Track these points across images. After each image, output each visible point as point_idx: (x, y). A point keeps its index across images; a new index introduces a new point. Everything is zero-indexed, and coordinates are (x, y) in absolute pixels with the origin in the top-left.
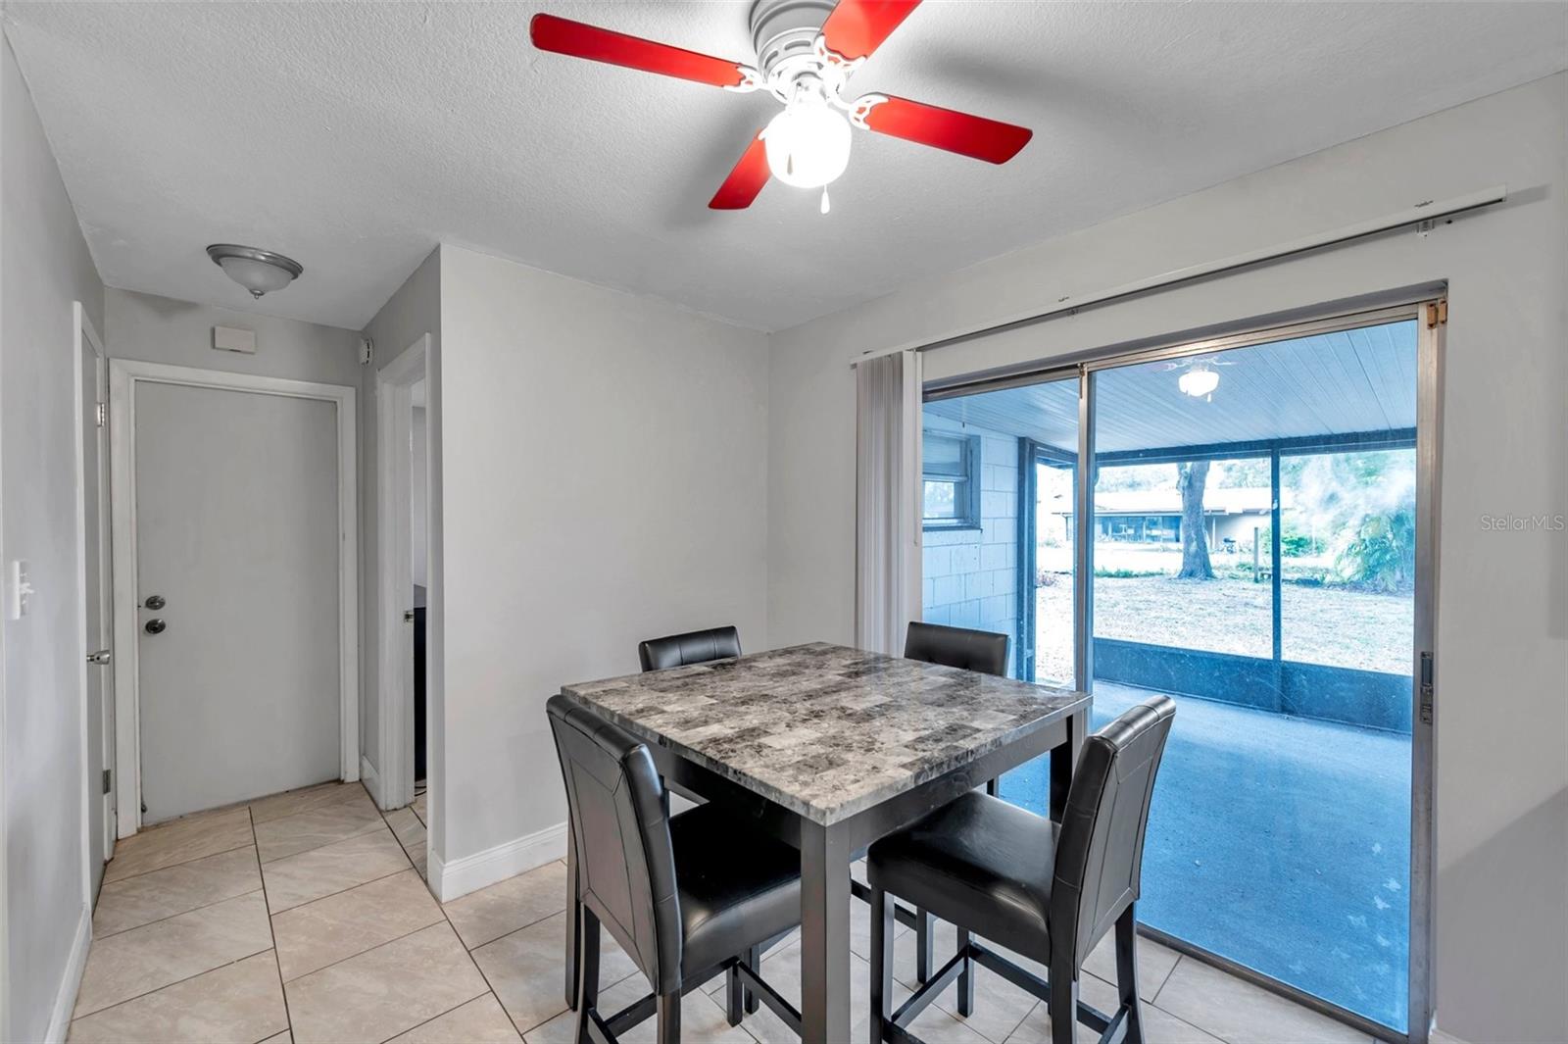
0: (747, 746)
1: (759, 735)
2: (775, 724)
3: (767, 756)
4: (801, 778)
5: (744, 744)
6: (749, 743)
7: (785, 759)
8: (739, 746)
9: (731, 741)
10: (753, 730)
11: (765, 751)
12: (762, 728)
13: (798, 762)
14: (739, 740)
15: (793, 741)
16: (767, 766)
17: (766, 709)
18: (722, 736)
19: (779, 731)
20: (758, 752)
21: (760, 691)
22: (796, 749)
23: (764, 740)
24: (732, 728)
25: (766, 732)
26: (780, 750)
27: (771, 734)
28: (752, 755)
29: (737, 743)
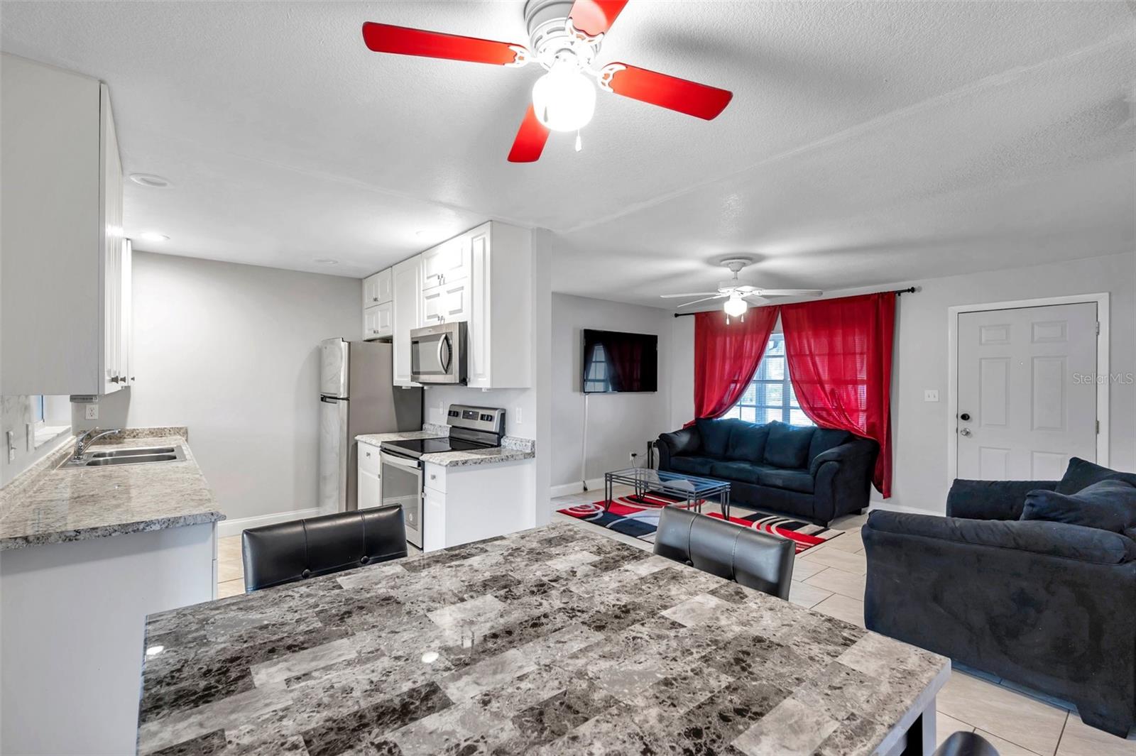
0: (609, 553)
1: (601, 563)
2: (587, 576)
3: (593, 546)
4: (572, 533)
5: (612, 555)
6: (608, 555)
7: (580, 544)
8: (616, 553)
9: (623, 558)
10: (607, 569)
11: (595, 549)
12: (599, 571)
13: (572, 542)
14: (617, 558)
15: (572, 557)
16: (593, 539)
17: (597, 599)
18: (632, 562)
19: (584, 567)
20: (600, 548)
21: (608, 640)
22: (571, 551)
23: (596, 558)
24: (627, 571)
25: (595, 566)
26: (584, 550)
27: (591, 564)
28: (604, 546)
29: (617, 556)
